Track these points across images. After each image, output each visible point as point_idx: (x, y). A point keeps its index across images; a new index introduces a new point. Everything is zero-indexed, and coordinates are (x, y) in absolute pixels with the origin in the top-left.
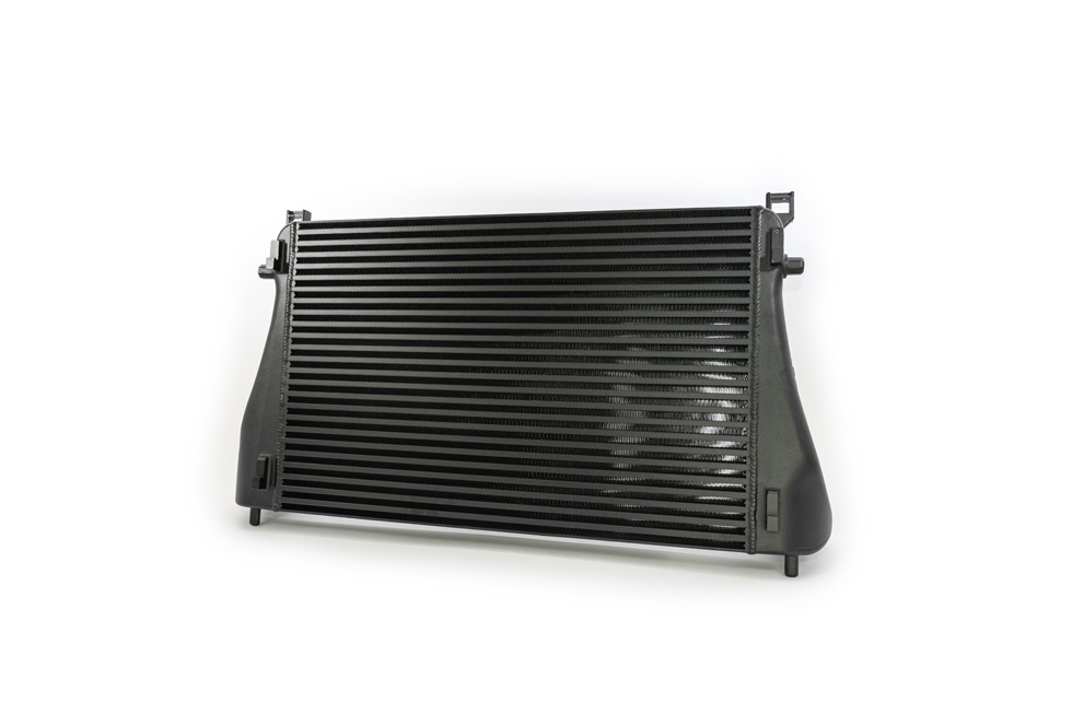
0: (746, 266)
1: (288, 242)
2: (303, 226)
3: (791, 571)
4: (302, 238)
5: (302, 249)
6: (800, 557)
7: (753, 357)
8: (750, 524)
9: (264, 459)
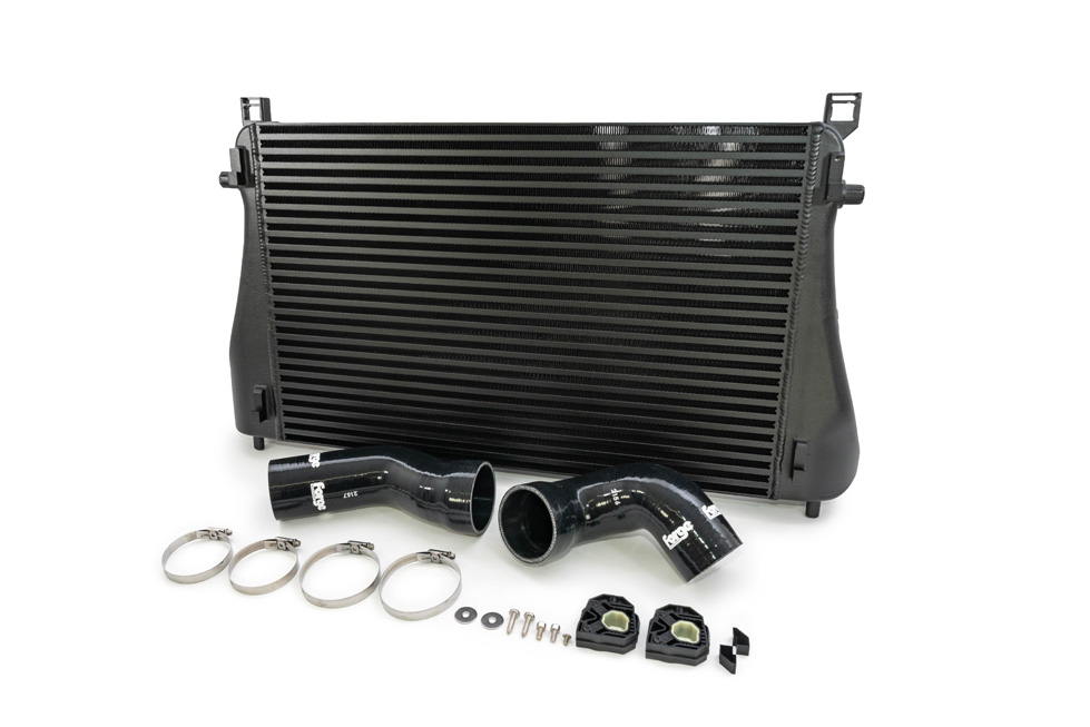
0: (795, 198)
1: (249, 149)
2: (265, 130)
3: (812, 512)
4: (266, 144)
5: (267, 158)
6: (822, 502)
7: (794, 304)
8: (774, 472)
9: (260, 392)
